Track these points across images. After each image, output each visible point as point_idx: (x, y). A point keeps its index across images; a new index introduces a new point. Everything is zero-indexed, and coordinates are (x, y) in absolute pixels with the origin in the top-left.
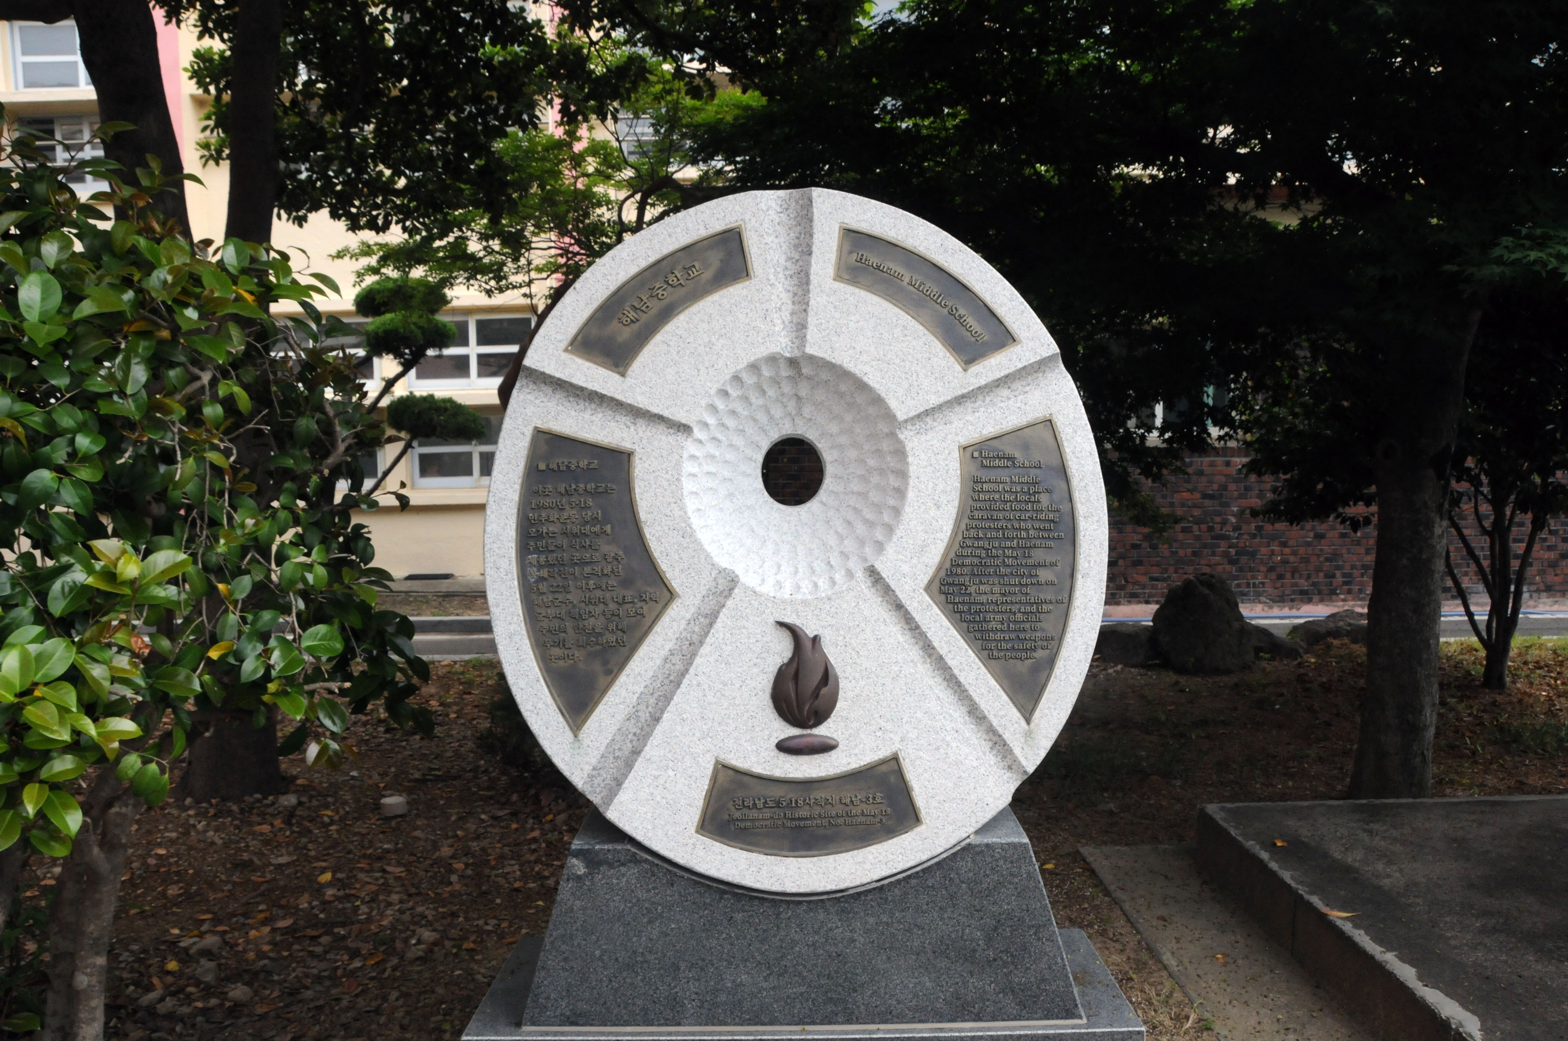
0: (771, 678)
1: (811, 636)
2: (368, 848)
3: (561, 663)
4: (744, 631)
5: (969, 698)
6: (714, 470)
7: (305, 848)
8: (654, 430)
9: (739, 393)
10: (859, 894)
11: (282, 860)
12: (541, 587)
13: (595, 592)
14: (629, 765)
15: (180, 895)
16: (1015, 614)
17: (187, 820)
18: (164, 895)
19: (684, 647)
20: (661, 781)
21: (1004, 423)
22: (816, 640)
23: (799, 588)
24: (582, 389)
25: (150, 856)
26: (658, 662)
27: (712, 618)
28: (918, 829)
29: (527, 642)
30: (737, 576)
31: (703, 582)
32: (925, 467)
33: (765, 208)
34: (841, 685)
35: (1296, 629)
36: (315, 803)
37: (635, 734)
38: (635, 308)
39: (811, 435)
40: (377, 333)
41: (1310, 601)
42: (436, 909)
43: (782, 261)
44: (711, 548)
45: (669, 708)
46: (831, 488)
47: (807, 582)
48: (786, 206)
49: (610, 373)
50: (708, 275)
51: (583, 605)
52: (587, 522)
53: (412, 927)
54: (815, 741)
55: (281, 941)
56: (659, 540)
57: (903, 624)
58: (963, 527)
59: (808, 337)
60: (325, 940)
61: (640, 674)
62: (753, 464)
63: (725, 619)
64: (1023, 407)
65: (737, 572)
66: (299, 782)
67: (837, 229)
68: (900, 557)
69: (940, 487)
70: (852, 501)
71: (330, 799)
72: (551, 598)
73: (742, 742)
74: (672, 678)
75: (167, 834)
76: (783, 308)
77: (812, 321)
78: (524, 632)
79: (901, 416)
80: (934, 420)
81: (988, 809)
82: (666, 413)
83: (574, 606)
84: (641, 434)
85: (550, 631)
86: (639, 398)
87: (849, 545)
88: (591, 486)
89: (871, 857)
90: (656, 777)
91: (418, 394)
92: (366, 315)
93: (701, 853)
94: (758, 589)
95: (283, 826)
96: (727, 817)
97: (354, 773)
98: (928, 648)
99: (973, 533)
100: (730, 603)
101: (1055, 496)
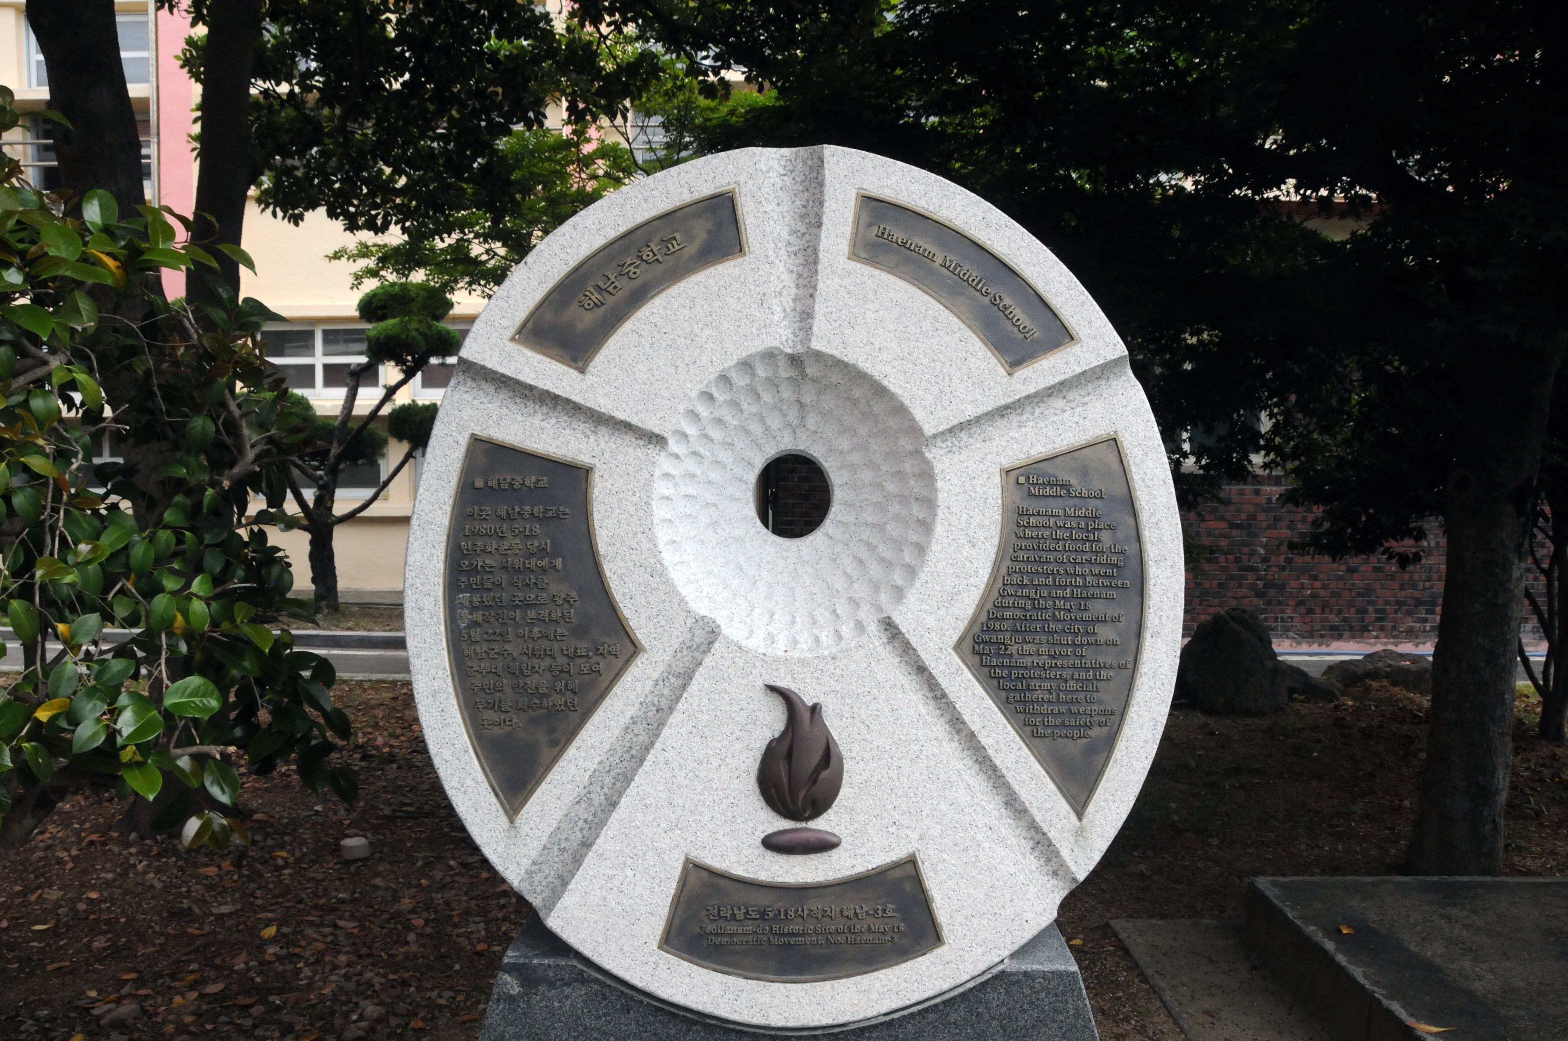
0: (759, 757)
1: (810, 704)
2: (321, 898)
3: (496, 730)
4: (726, 696)
5: (1006, 786)
6: (694, 493)
7: (252, 895)
8: (619, 441)
9: (727, 396)
10: (862, 1030)
11: (224, 909)
12: (473, 633)
13: (540, 642)
14: (577, 861)
15: (105, 949)
16: (1066, 681)
17: (128, 859)
18: (88, 946)
19: (650, 714)
20: (617, 883)
21: (1058, 441)
22: (815, 709)
23: (795, 642)
24: (531, 388)
25: (81, 900)
26: (617, 732)
27: (687, 677)
28: (938, 951)
29: (455, 702)
30: (718, 627)
31: (676, 633)
32: (958, 494)
33: (765, 169)
34: (846, 767)
35: (1332, 669)
36: (270, 842)
37: (586, 821)
38: (599, 288)
39: (817, 452)
40: (378, 339)
41: (1340, 637)
42: (385, 976)
43: (785, 234)
44: (685, 591)
45: (628, 791)
46: (839, 518)
47: (806, 635)
48: (790, 167)
49: (566, 368)
50: (692, 249)
51: (525, 658)
52: (533, 555)
53: (355, 1000)
54: (812, 836)
55: (207, 1011)
56: (621, 578)
57: (926, 691)
58: (1004, 570)
59: (815, 329)
60: (257, 1010)
61: (593, 747)
62: (744, 486)
63: (701, 680)
64: (1081, 422)
65: (719, 621)
66: (257, 817)
67: (854, 196)
68: (924, 606)
69: (976, 521)
70: (866, 534)
71: (287, 838)
72: (485, 647)
73: (720, 835)
74: (633, 752)
75: (103, 875)
76: (785, 292)
77: (820, 308)
78: (451, 690)
79: (929, 429)
80: (970, 436)
81: (1027, 927)
82: (634, 420)
83: (514, 659)
84: (602, 445)
85: (483, 689)
86: (602, 401)
87: (861, 590)
88: (538, 509)
89: (878, 984)
90: (611, 878)
91: (420, 403)
92: (369, 321)
93: (665, 975)
94: (743, 643)
95: (231, 868)
96: (698, 930)
97: (318, 808)
98: (956, 722)
99: (1016, 579)
100: (708, 660)
101: (1120, 535)
